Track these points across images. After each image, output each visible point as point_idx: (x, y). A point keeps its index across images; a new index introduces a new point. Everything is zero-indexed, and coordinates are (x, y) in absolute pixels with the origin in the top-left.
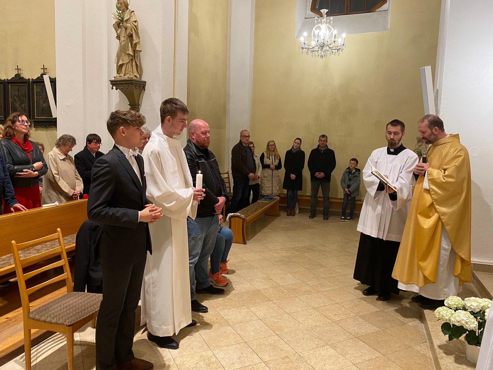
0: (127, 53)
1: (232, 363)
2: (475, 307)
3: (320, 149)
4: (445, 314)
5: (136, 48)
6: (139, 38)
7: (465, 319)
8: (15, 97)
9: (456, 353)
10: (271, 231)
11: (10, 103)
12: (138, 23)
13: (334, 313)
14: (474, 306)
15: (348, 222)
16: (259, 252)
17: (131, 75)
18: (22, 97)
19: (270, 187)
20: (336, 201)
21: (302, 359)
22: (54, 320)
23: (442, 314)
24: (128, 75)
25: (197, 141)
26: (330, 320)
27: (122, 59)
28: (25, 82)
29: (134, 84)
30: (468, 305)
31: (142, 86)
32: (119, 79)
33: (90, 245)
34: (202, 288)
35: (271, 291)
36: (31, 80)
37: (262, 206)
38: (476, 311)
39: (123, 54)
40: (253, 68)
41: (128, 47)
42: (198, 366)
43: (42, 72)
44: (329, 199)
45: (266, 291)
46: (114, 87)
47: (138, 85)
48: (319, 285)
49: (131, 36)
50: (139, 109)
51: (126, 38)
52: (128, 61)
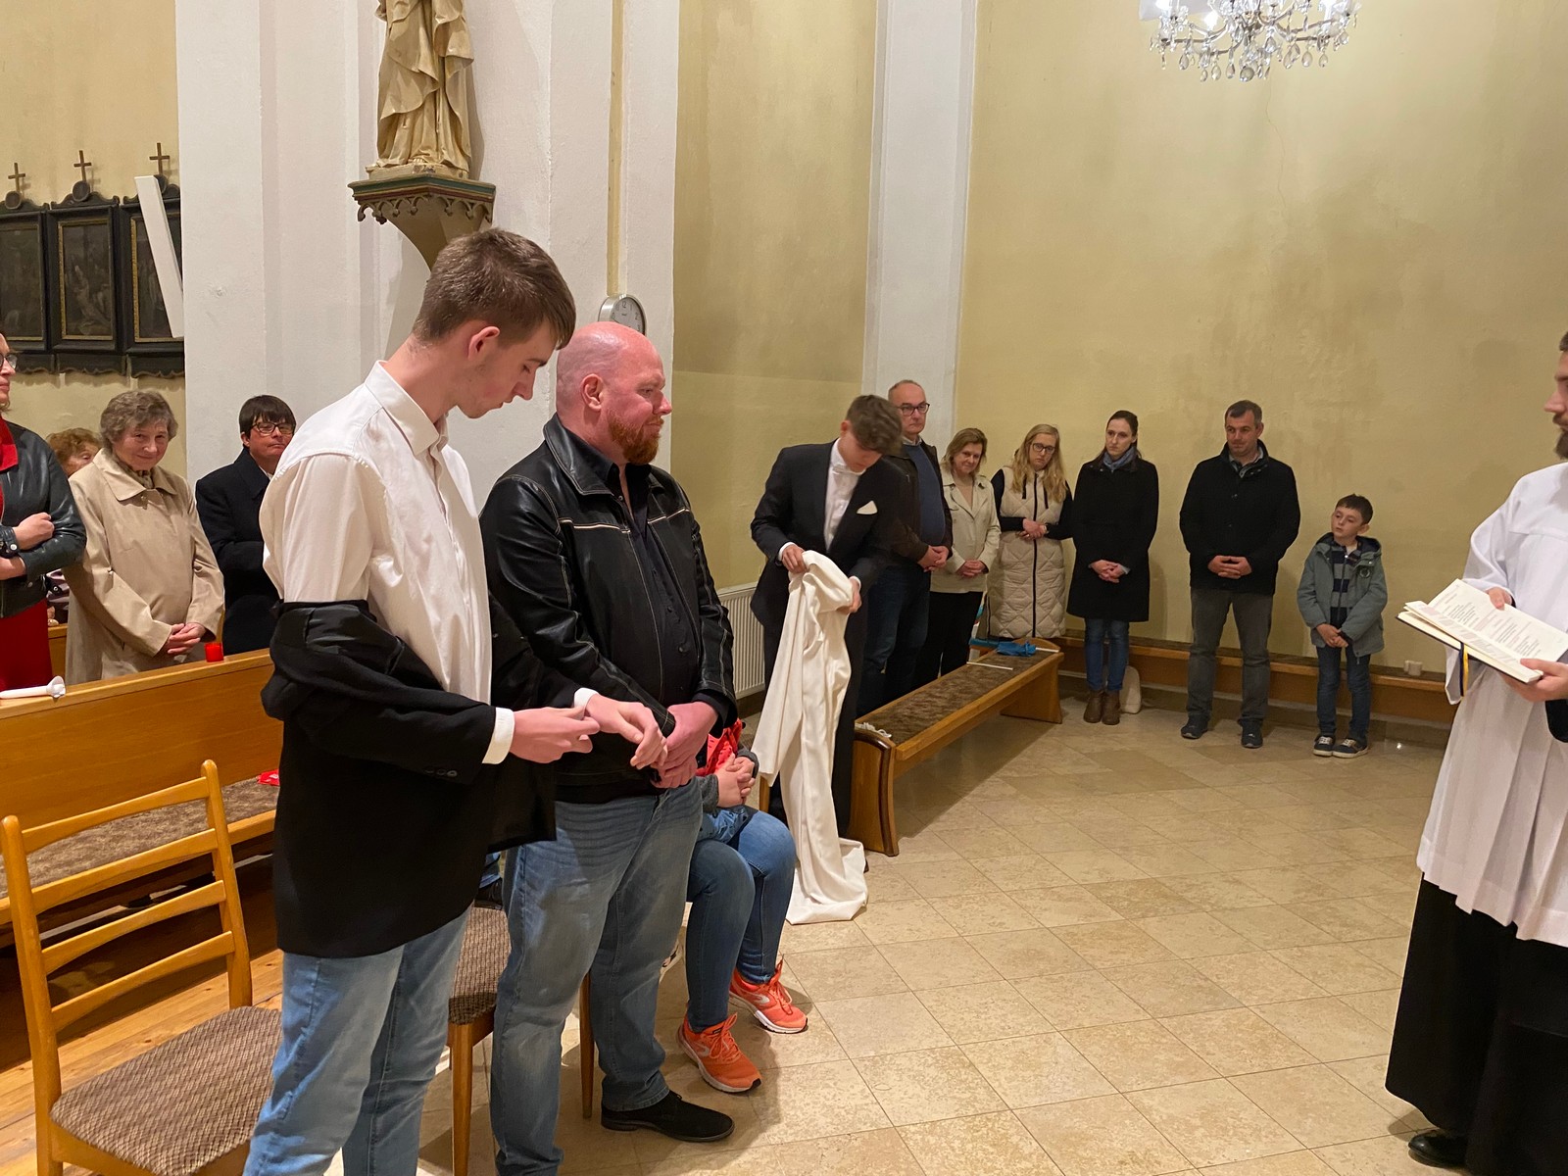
0: (413, 69)
3: (1231, 459)
5: (446, 48)
6: (459, 6)
8: (77, 268)
10: (1015, 791)
11: (62, 291)
15: (1348, 761)
17: (431, 159)
18: (96, 267)
19: (1024, 605)
20: (1297, 669)
24: (418, 161)
25: (615, 426)
27: (394, 97)
32: (386, 176)
34: (631, 1107)
36: (121, 203)
37: (982, 686)
39: (399, 78)
41: (417, 44)
44: (1267, 663)
46: (369, 211)
47: (458, 199)
51: (409, 8)
52: (418, 101)
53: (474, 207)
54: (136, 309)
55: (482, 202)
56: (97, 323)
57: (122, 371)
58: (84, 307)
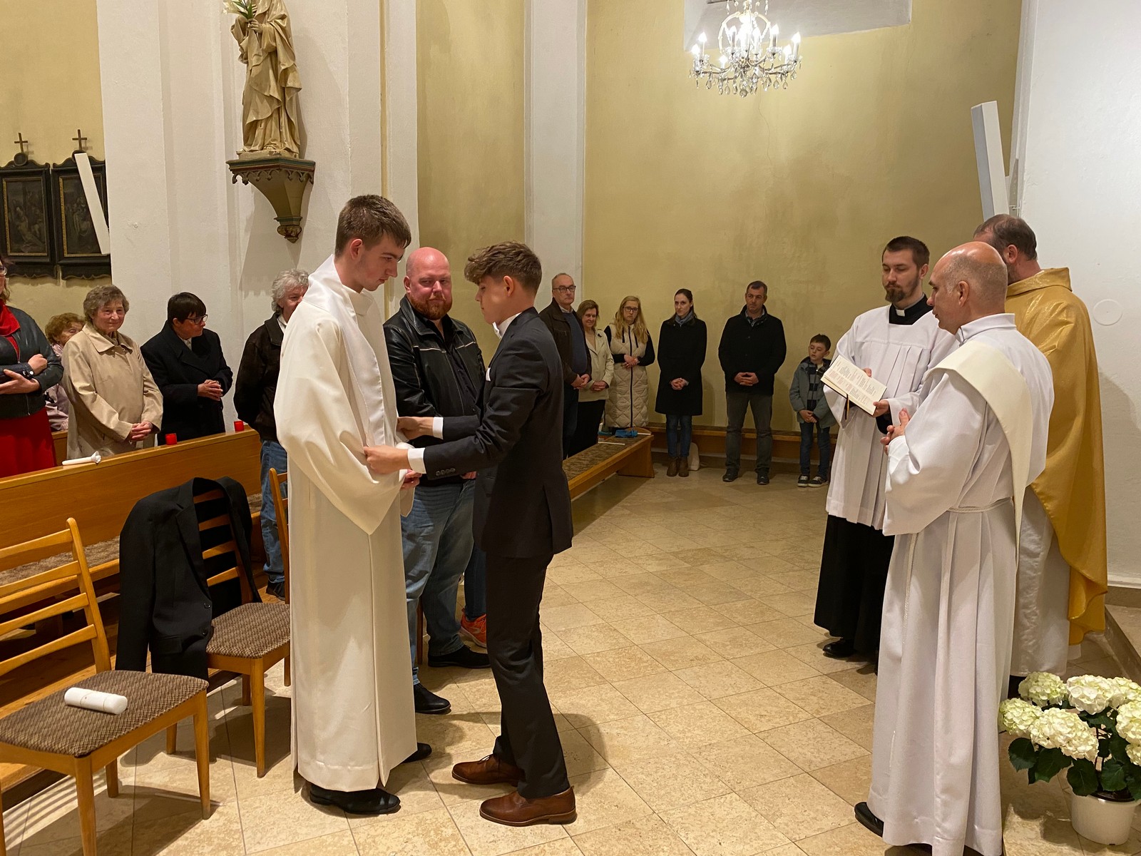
0: (266, 94)
1: (492, 839)
2: (1091, 700)
3: (747, 316)
4: (1018, 717)
5: (286, 82)
6: (293, 58)
7: (1065, 731)
8: (18, 209)
9: (1049, 813)
10: (628, 512)
11: (7, 224)
12: (289, 21)
13: (757, 713)
14: (1089, 699)
16: (594, 563)
17: (278, 147)
18: (33, 208)
19: (625, 408)
20: (787, 438)
21: (665, 830)
22: (46, 743)
23: (1009, 718)
24: (270, 148)
26: (746, 731)
27: (254, 110)
28: (39, 173)
29: (284, 169)
30: (1075, 696)
31: (306, 172)
32: (250, 157)
33: (154, 557)
34: (443, 654)
35: (611, 659)
36: (51, 167)
37: (608, 453)
38: (1095, 709)
39: (258, 100)
40: (585, 127)
41: (268, 79)
42: (410, 846)
43: (76, 146)
44: (771, 435)
45: (599, 659)
46: (239, 178)
47: (296, 171)
48: (729, 643)
49: (273, 53)
50: (301, 229)
51: (262, 58)
52: (269, 113)
53: (304, 175)
54: (65, 236)
56: (35, 245)
57: (54, 276)
58: (24, 235)
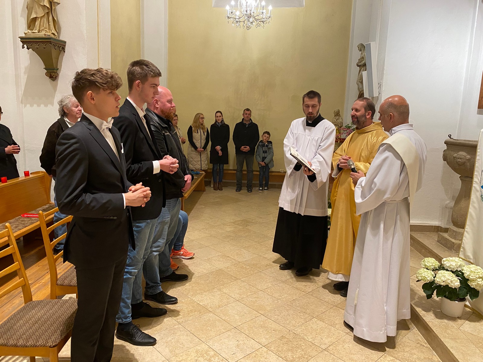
0: (41, 4)
1: (232, 353)
2: (454, 266)
3: (244, 122)
4: (426, 275)
7: (450, 278)
9: (434, 310)
16: (203, 229)
19: (198, 161)
23: (423, 276)
24: (44, 32)
25: (162, 111)
27: (35, 11)
29: (53, 43)
30: (448, 265)
31: (62, 46)
32: (32, 36)
34: (164, 276)
35: (234, 269)
38: (455, 269)
39: (37, 6)
45: (229, 270)
46: (25, 46)
47: (58, 45)
50: (58, 74)
52: (43, 14)
53: (61, 47)
55: (63, 46)
